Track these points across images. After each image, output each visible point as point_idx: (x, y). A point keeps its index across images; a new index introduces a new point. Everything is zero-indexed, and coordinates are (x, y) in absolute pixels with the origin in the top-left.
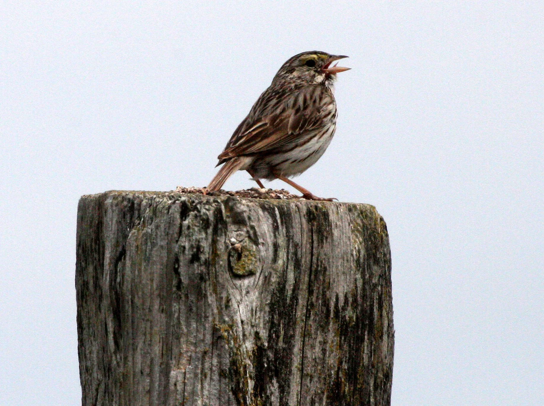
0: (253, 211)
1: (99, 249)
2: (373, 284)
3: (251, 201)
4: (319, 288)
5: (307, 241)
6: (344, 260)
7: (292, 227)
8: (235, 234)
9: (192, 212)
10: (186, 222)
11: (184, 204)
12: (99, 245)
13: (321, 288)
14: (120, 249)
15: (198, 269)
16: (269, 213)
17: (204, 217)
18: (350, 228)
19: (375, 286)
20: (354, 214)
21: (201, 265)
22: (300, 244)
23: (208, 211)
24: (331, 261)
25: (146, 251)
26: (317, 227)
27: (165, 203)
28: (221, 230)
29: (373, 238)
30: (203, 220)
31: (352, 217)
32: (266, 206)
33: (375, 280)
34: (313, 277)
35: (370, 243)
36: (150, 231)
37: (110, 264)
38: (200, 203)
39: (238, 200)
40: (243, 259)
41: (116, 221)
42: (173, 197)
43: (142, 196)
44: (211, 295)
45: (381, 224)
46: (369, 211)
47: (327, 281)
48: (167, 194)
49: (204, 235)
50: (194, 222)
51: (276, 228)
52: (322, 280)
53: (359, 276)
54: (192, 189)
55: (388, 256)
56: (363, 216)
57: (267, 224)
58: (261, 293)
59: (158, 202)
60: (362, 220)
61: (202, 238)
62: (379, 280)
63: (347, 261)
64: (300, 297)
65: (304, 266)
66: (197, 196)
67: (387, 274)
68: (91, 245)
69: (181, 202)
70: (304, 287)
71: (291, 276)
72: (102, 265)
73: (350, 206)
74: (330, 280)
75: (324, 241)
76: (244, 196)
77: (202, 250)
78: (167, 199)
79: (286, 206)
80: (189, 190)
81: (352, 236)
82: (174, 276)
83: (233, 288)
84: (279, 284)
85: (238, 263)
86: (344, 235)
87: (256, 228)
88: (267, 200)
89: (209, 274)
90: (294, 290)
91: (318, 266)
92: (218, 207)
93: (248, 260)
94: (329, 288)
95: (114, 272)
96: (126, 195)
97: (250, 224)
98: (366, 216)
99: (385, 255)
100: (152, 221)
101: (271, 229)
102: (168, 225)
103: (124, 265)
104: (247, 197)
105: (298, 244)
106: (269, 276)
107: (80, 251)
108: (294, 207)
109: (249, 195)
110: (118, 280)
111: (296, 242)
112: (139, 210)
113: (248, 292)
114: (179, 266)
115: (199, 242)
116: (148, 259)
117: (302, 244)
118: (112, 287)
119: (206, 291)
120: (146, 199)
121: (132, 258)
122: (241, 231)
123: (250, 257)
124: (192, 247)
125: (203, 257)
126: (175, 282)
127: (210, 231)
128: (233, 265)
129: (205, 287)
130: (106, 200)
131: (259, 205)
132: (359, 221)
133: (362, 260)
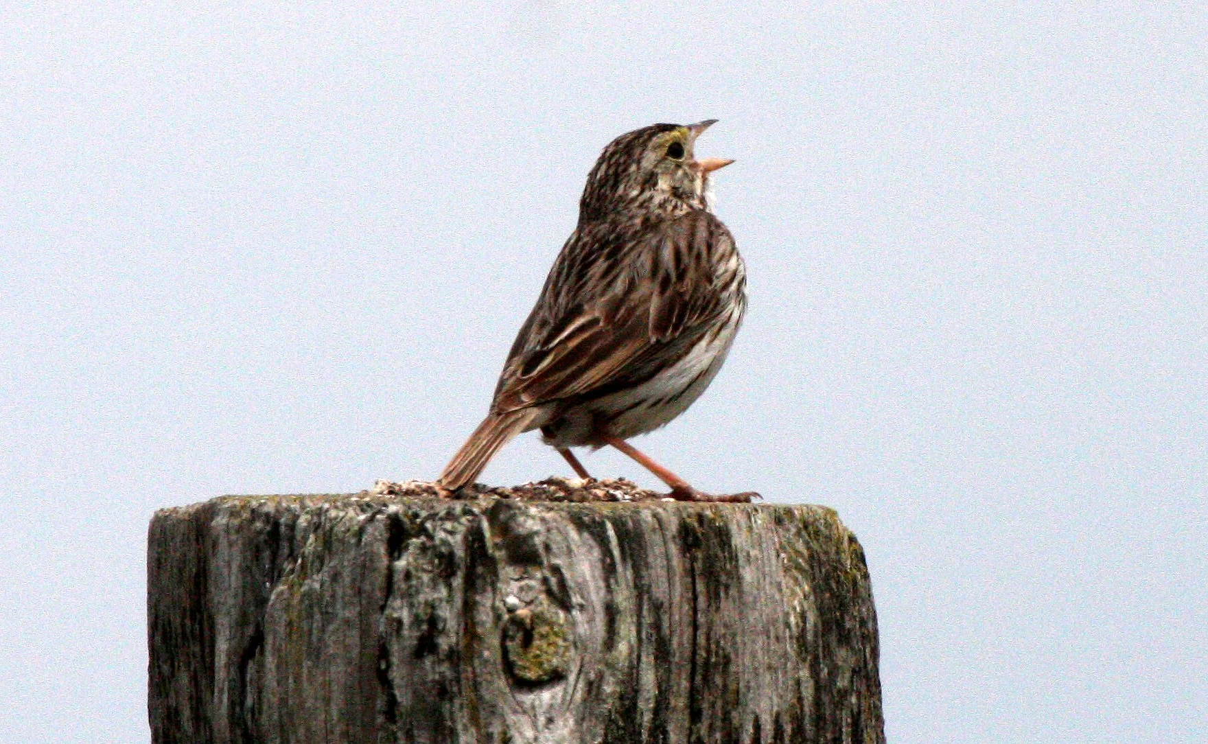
0: (554, 531)
1: (202, 630)
2: (839, 691)
3: (550, 509)
4: (713, 705)
5: (682, 596)
6: (769, 637)
7: (647, 565)
8: (515, 586)
9: (414, 540)
10: (401, 564)
11: (395, 523)
12: (201, 624)
13: (719, 704)
14: (250, 631)
15: (433, 669)
16: (592, 533)
17: (443, 549)
18: (780, 564)
19: (844, 694)
20: (788, 530)
21: (440, 662)
22: (666, 605)
23: (451, 536)
24: (738, 639)
25: (310, 631)
26: (704, 562)
27: (351, 519)
28: (484, 579)
29: (834, 586)
30: (441, 556)
31: (785, 537)
32: (586, 519)
33: (842, 683)
34: (698, 678)
35: (828, 595)
36: (317, 586)
37: (228, 665)
38: (432, 517)
39: (519, 508)
40: (536, 643)
41: (240, 566)
42: (368, 505)
43: (295, 506)
44: (466, 729)
45: (851, 548)
46: (822, 521)
47: (732, 687)
48: (354, 499)
49: (444, 592)
50: (421, 561)
51: (609, 570)
52: (721, 687)
53: (804, 673)
54: (412, 486)
55: (870, 625)
56: (809, 535)
57: (590, 560)
58: (580, 721)
59: (336, 518)
60: (807, 543)
61: (441, 600)
62: (852, 682)
63: (777, 638)
64: (670, 727)
65: (677, 654)
66: (424, 502)
67: (870, 666)
68: (183, 625)
69: (389, 517)
70: (679, 702)
71: (648, 678)
72: (210, 670)
73: (779, 513)
74: (738, 684)
75: (722, 594)
76: (531, 499)
77: (440, 626)
78: (355, 510)
79: (631, 517)
80: (405, 487)
81: (786, 582)
82: (379, 690)
83: (515, 712)
84: (621, 698)
85: (525, 653)
86: (768, 579)
87: (564, 571)
88: (587, 504)
89: (458, 681)
90: (656, 712)
91: (708, 652)
92: (475, 525)
93: (549, 644)
94: (737, 703)
95: (238, 685)
96: (261, 505)
97: (549, 561)
98: (817, 533)
99: (863, 623)
100: (322, 564)
101: (598, 572)
102: (358, 570)
103: (261, 666)
104: (540, 499)
105: (662, 604)
106: (597, 680)
107: (158, 639)
108: (650, 519)
109: (544, 496)
110: (249, 702)
111: (657, 599)
112: (291, 539)
113: (550, 720)
114: (389, 666)
115: (433, 607)
116: (316, 653)
117: (671, 605)
118: (236, 720)
119: (453, 721)
120: (307, 513)
121: (279, 650)
122: (531, 577)
123: (552, 638)
124: (417, 621)
125: (444, 643)
126: (380, 703)
127: (458, 581)
128: (512, 657)
129: (452, 713)
130: (212, 519)
131: (568, 516)
132: (800, 546)
133: (810, 637)
